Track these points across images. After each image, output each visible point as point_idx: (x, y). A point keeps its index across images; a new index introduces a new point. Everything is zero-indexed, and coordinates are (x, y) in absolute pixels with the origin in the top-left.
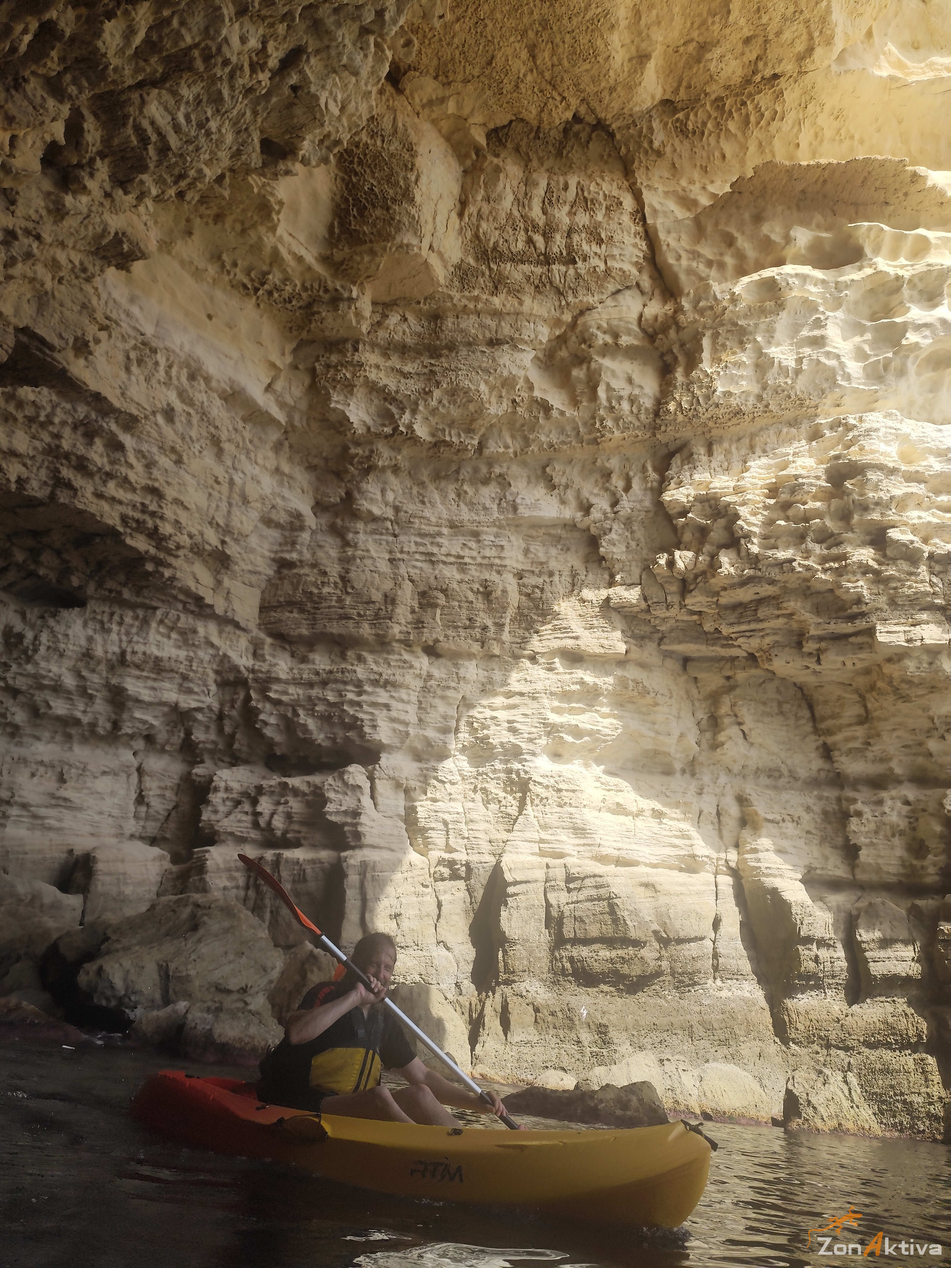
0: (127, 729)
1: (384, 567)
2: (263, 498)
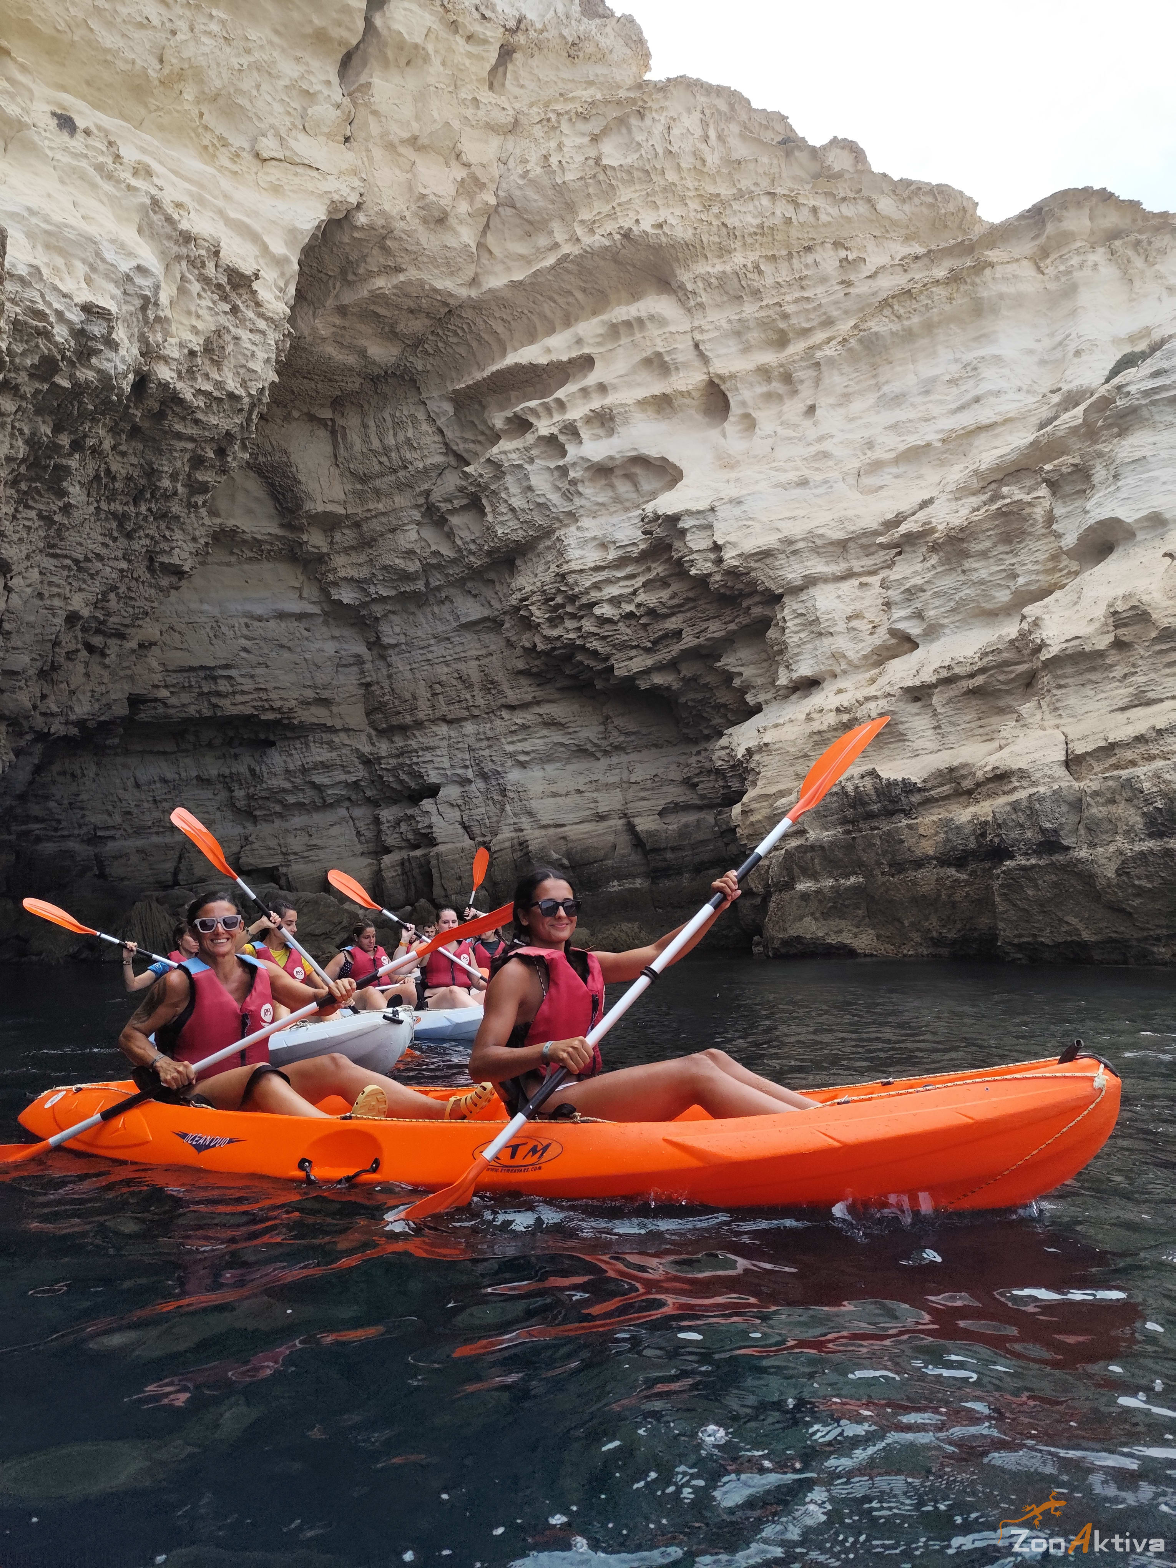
0: (329, 800)
2: (329, 659)
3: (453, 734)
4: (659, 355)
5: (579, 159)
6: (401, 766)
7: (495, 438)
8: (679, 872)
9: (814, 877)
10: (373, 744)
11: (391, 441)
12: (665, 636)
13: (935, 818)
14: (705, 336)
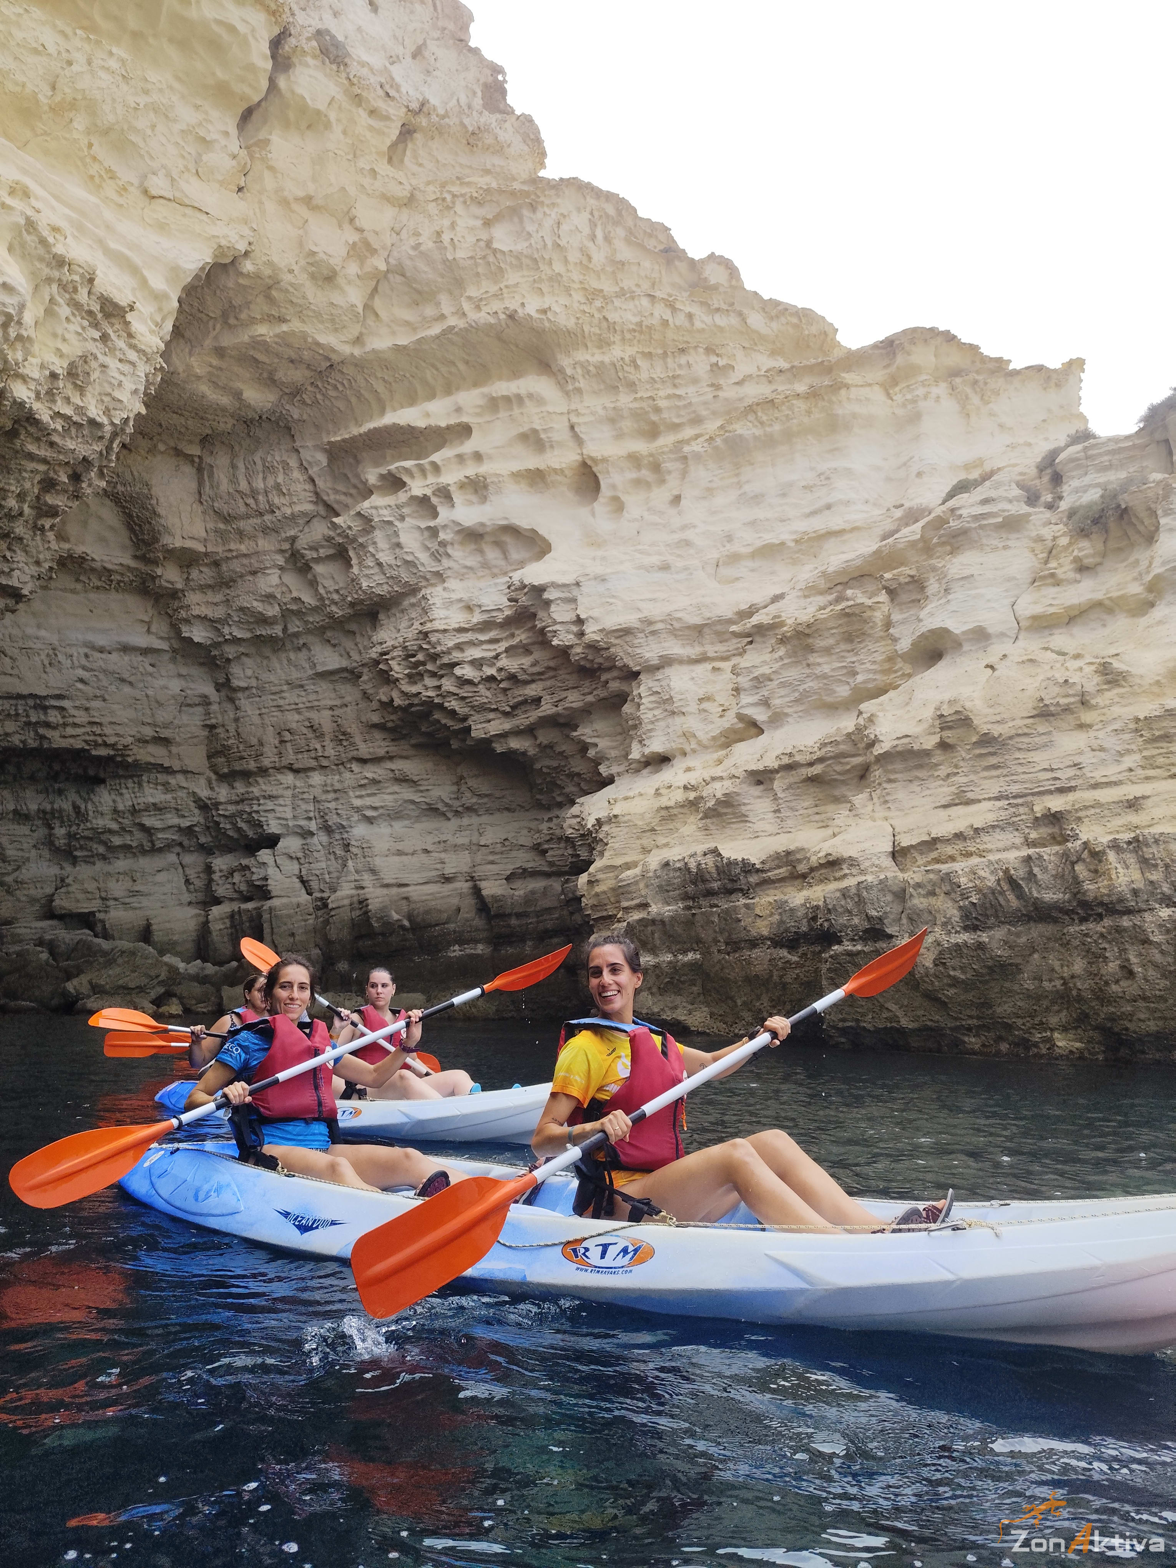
0: (159, 844)
1: (256, 720)
2: (174, 697)
3: (298, 784)
4: (535, 432)
5: (471, 239)
6: (241, 813)
7: (368, 492)
8: (522, 939)
9: (653, 951)
10: (212, 789)
11: (259, 484)
12: (525, 702)
13: (771, 899)
14: (580, 420)
